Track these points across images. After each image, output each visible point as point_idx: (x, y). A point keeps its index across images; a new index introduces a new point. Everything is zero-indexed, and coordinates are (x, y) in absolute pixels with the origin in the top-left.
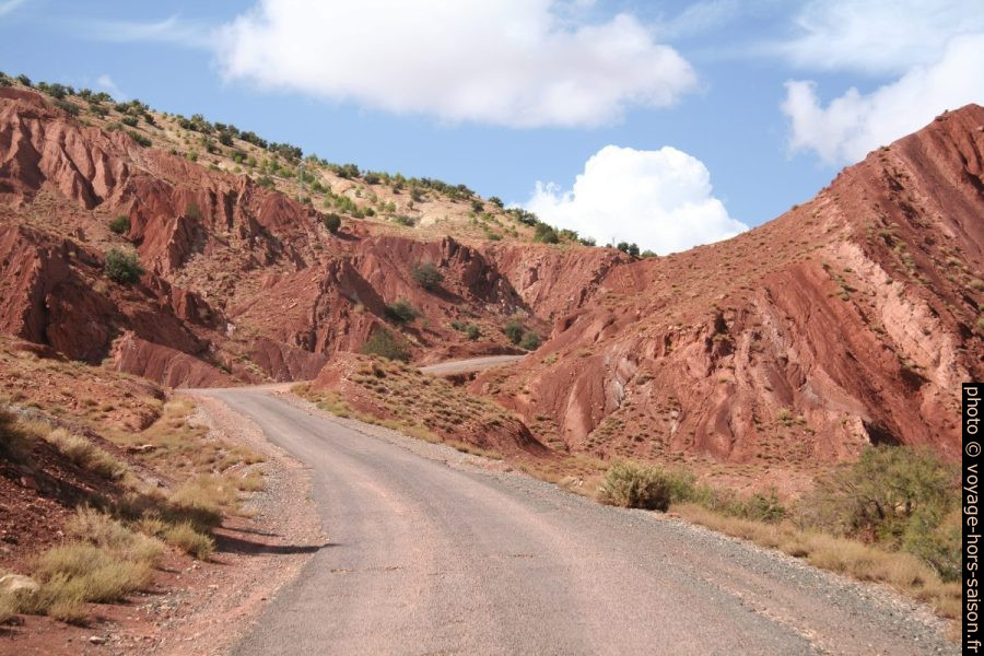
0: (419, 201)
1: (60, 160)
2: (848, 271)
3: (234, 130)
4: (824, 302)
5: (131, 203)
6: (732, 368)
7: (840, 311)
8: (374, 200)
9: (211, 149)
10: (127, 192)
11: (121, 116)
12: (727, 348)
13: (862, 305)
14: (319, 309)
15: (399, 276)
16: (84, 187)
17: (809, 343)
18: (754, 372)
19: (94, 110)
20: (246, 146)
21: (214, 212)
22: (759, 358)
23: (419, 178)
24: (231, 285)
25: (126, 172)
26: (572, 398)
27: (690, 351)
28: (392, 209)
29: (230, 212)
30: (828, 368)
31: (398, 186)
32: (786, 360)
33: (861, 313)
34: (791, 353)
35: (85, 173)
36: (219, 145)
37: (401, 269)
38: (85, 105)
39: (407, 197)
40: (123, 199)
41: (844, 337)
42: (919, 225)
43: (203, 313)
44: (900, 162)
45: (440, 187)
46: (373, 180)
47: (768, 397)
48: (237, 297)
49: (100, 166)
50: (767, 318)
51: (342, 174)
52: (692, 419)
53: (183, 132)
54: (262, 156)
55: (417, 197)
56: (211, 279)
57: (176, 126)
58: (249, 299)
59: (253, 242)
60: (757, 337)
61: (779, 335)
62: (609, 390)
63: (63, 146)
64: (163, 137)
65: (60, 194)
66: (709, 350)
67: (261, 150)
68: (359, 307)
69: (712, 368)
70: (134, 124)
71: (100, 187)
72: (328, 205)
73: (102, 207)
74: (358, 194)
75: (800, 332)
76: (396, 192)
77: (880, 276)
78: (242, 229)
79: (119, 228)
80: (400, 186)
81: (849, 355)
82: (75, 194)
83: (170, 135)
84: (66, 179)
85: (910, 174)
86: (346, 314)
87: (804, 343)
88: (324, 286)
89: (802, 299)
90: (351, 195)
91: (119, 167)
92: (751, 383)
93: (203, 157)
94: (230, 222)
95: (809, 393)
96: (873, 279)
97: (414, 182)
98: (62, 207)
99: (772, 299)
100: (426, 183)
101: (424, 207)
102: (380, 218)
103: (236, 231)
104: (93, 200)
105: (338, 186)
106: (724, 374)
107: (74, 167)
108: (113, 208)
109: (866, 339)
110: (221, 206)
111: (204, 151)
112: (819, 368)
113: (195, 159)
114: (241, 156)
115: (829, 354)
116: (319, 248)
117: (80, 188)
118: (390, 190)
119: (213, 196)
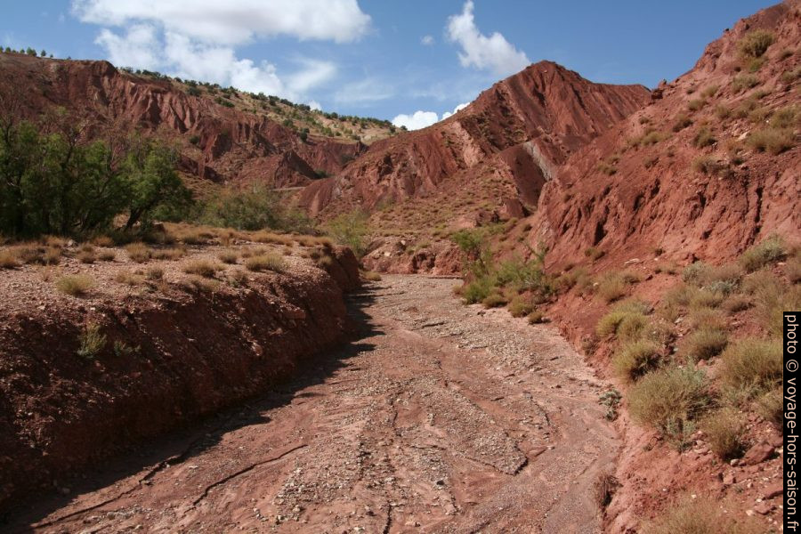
0: (364, 128)
1: (169, 111)
2: (454, 134)
3: (277, 99)
4: (438, 148)
5: (201, 130)
6: (389, 180)
7: (444, 152)
8: (342, 129)
9: (265, 108)
10: (199, 125)
11: (223, 94)
12: (389, 171)
13: (455, 149)
14: (278, 174)
15: (334, 161)
16: (180, 124)
17: (427, 167)
18: (399, 181)
19: (209, 91)
20: (282, 106)
21: (240, 133)
22: (402, 175)
23: (366, 117)
24: (241, 165)
25: (200, 116)
26: (316, 196)
27: (371, 173)
28: (351, 132)
29: (248, 132)
30: (432, 178)
31: (355, 121)
32: (416, 175)
33: (453, 152)
34: (419, 172)
35: (181, 117)
36: (269, 105)
37: (336, 157)
38: (206, 89)
39: (359, 127)
40: (198, 128)
41: (444, 164)
42: (507, 116)
43: (213, 175)
44: (505, 87)
45: (376, 121)
46: (343, 119)
47: (402, 192)
48: (243, 171)
49: (188, 113)
50: (411, 157)
51: (328, 117)
52: (365, 203)
53: (252, 100)
54: (289, 110)
55: (363, 126)
56: (231, 162)
57: (249, 98)
58: (248, 171)
59: (258, 146)
60: (404, 165)
61: (415, 164)
62: (334, 192)
63: (171, 104)
64: (243, 103)
65: (169, 127)
66: (379, 172)
67: (289, 107)
68: (297, 173)
69: (380, 180)
70: (228, 97)
71: (187, 123)
72: (317, 131)
73: (188, 132)
74: (335, 126)
75: (424, 162)
76: (354, 125)
77: (467, 136)
78: (253, 141)
79: (194, 142)
80: (356, 122)
81: (443, 172)
82: (176, 128)
83: (246, 102)
84: (172, 119)
85: (509, 92)
86: (290, 176)
87: (425, 168)
88: (281, 164)
89: (429, 148)
90: (332, 127)
91: (197, 113)
92: (396, 186)
93: (260, 112)
94: (248, 137)
95: (421, 189)
96: (464, 138)
97: (363, 119)
98: (169, 133)
99: (415, 148)
100: (370, 120)
101: (367, 131)
102: (344, 136)
103: (250, 141)
104: (184, 129)
105: (326, 123)
106: (385, 182)
107: (175, 113)
108: (193, 133)
109: (452, 164)
110: (244, 130)
111: (261, 109)
112: (428, 178)
113: (255, 112)
114: (279, 111)
115: (435, 172)
116: (297, 149)
117: (178, 123)
118: (351, 124)
119: (240, 125)
